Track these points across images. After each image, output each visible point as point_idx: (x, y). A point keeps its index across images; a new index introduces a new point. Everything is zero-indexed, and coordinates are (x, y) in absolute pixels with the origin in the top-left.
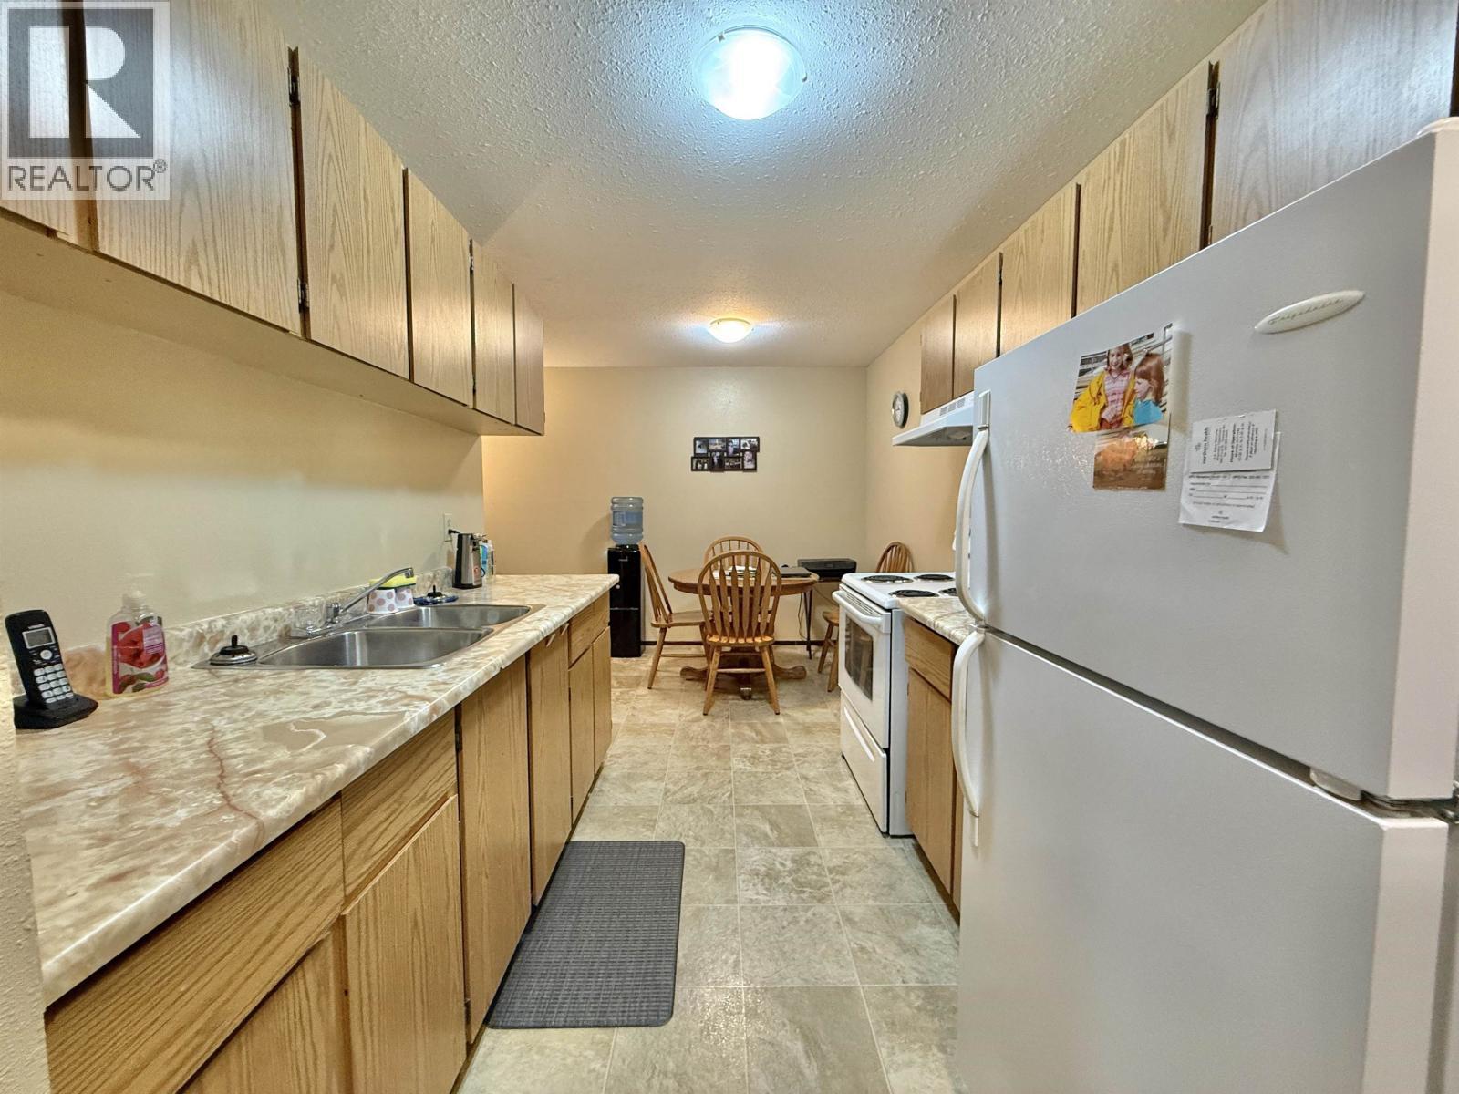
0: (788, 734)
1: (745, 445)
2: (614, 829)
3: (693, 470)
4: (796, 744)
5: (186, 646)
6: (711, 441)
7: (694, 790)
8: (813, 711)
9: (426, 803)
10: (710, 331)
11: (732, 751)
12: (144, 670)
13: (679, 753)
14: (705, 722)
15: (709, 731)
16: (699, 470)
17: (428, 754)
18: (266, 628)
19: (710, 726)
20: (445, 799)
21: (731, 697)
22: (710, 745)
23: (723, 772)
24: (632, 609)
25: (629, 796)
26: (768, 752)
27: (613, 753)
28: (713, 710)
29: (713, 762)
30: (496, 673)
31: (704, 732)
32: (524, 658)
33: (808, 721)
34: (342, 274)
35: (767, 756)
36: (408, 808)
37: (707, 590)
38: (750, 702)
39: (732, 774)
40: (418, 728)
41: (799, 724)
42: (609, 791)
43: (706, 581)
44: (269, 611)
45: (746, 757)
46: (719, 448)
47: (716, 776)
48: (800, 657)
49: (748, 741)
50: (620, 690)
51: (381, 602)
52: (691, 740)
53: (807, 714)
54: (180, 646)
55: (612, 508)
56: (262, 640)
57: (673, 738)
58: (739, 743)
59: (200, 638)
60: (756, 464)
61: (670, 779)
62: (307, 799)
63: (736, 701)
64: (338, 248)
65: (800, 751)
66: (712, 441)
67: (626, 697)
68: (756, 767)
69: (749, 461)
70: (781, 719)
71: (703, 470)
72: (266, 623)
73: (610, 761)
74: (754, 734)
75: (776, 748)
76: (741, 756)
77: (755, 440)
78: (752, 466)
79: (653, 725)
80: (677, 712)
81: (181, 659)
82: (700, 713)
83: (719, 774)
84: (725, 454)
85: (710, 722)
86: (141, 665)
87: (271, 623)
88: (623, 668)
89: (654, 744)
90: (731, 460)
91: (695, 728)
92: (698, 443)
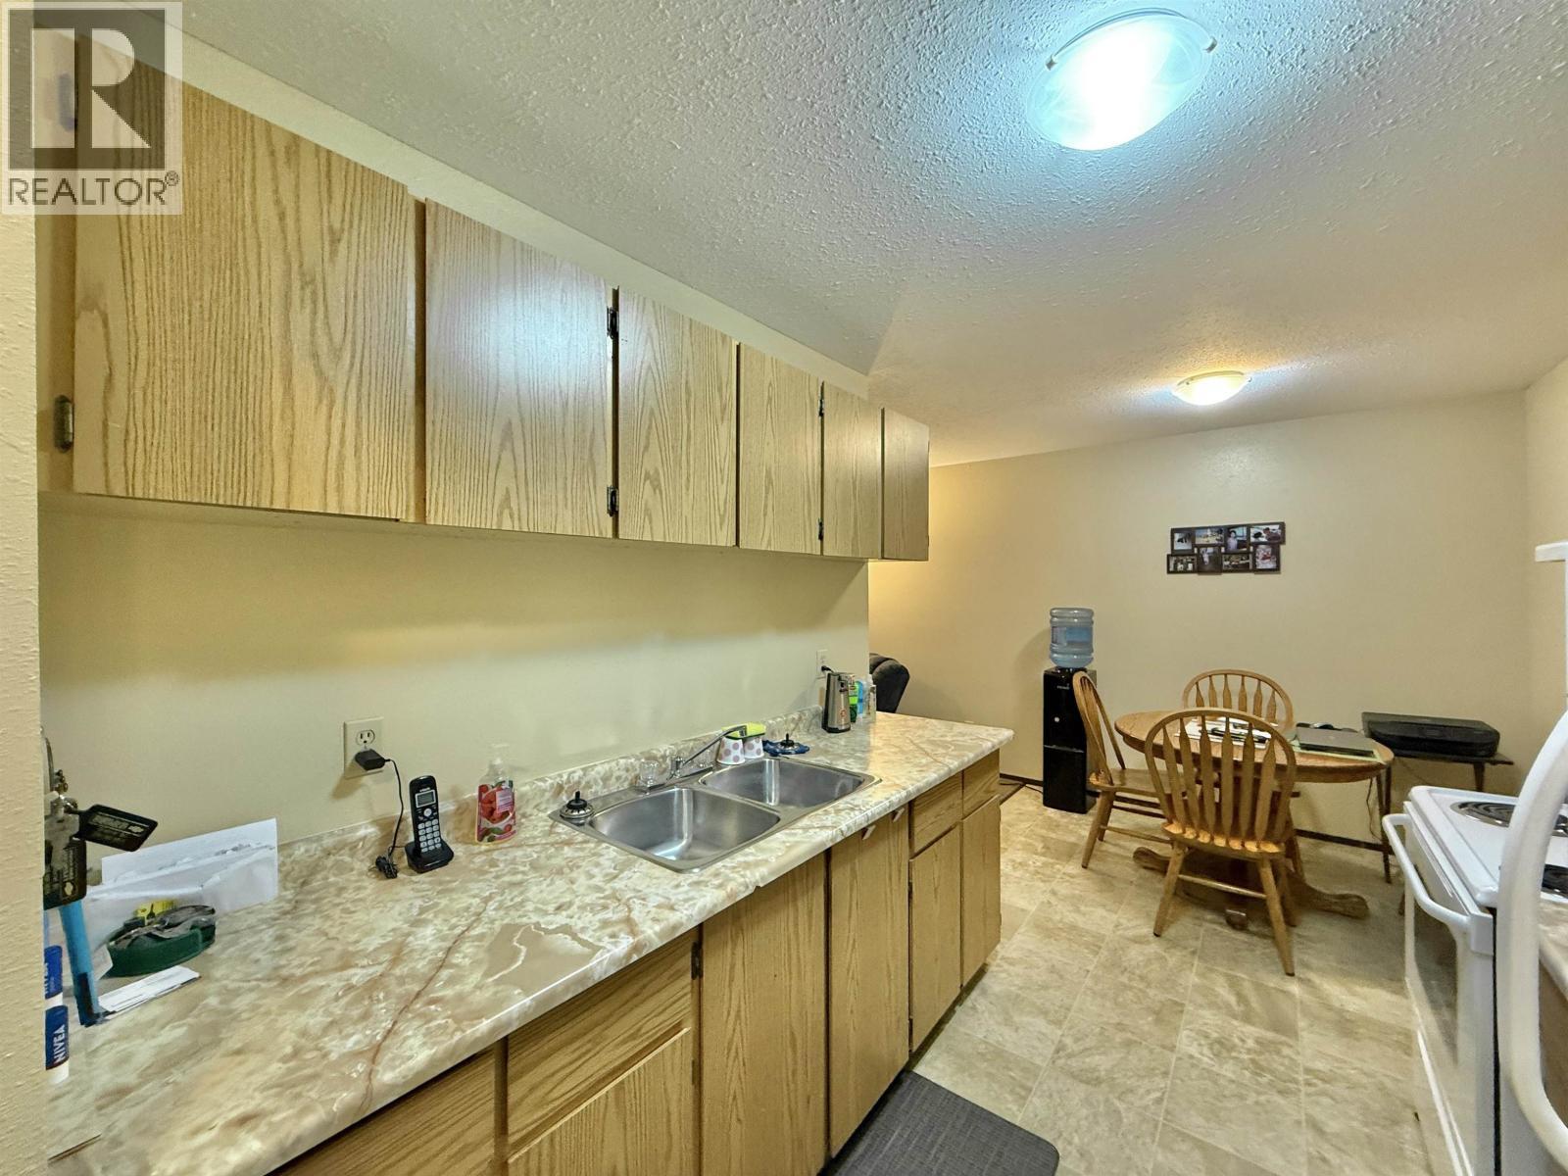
0: (1302, 1024)
1: (1258, 535)
2: (971, 1076)
3: (1169, 572)
4: (1314, 1048)
5: (548, 795)
6: (1197, 533)
7: (1102, 1062)
8: (1366, 990)
9: (637, 1042)
10: (1175, 393)
11: (1185, 1017)
12: (495, 826)
13: (1096, 988)
14: (1155, 947)
15: (1156, 966)
16: (1180, 572)
17: (644, 987)
18: (618, 778)
19: (1161, 958)
20: (677, 1028)
21: (1209, 917)
22: (1151, 992)
23: (1158, 1050)
24: (1075, 750)
25: (1007, 1032)
26: (1250, 1043)
27: (1007, 955)
28: (1171, 932)
29: (1146, 1023)
30: (747, 894)
31: (1146, 966)
32: (823, 857)
33: (1351, 1008)
34: (656, 471)
35: (1249, 1051)
36: (609, 1047)
37: (1159, 751)
38: (1241, 936)
39: (1174, 1060)
40: (605, 973)
41: (1330, 1008)
42: (983, 1012)
43: (1159, 740)
44: (622, 761)
45: (1207, 1037)
46: (1213, 540)
47: (1145, 1052)
48: (1364, 874)
49: (1220, 1008)
50: (1043, 859)
51: (728, 753)
52: (1122, 973)
53: (1354, 994)
54: (543, 796)
55: (1051, 622)
56: (614, 789)
57: (1095, 960)
58: (1201, 1006)
59: (560, 788)
60: (1278, 562)
61: (1070, 1028)
62: (433, 1062)
63: (1219, 928)
64: (654, 447)
65: (1320, 1065)
66: (1203, 533)
67: (1048, 872)
68: (1221, 1065)
69: (1265, 558)
70: (1294, 987)
71: (1185, 571)
72: (618, 773)
73: (999, 966)
74: (1232, 1000)
75: (1272, 1042)
76: (1199, 1032)
77: (1276, 527)
78: (1270, 565)
79: (1073, 927)
80: (1115, 917)
81: (543, 807)
82: (1147, 930)
83: (1151, 1052)
84: (1223, 550)
85: (1160, 951)
86: (494, 821)
87: (624, 774)
88: (1058, 826)
89: (1065, 960)
90: (1233, 557)
91: (1135, 954)
92: (1177, 536)
